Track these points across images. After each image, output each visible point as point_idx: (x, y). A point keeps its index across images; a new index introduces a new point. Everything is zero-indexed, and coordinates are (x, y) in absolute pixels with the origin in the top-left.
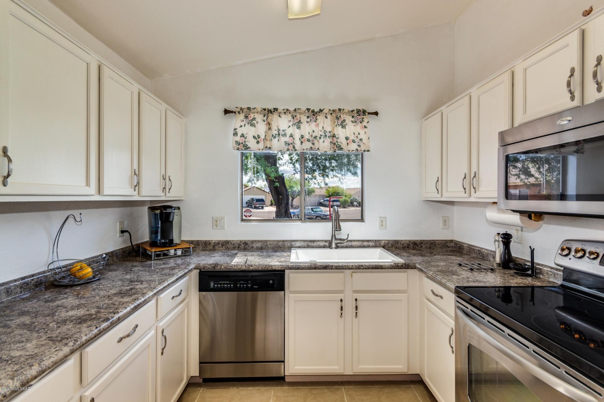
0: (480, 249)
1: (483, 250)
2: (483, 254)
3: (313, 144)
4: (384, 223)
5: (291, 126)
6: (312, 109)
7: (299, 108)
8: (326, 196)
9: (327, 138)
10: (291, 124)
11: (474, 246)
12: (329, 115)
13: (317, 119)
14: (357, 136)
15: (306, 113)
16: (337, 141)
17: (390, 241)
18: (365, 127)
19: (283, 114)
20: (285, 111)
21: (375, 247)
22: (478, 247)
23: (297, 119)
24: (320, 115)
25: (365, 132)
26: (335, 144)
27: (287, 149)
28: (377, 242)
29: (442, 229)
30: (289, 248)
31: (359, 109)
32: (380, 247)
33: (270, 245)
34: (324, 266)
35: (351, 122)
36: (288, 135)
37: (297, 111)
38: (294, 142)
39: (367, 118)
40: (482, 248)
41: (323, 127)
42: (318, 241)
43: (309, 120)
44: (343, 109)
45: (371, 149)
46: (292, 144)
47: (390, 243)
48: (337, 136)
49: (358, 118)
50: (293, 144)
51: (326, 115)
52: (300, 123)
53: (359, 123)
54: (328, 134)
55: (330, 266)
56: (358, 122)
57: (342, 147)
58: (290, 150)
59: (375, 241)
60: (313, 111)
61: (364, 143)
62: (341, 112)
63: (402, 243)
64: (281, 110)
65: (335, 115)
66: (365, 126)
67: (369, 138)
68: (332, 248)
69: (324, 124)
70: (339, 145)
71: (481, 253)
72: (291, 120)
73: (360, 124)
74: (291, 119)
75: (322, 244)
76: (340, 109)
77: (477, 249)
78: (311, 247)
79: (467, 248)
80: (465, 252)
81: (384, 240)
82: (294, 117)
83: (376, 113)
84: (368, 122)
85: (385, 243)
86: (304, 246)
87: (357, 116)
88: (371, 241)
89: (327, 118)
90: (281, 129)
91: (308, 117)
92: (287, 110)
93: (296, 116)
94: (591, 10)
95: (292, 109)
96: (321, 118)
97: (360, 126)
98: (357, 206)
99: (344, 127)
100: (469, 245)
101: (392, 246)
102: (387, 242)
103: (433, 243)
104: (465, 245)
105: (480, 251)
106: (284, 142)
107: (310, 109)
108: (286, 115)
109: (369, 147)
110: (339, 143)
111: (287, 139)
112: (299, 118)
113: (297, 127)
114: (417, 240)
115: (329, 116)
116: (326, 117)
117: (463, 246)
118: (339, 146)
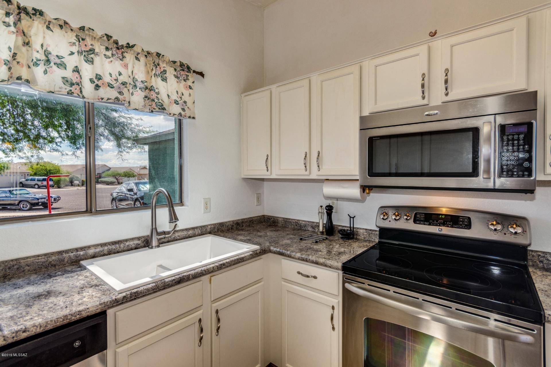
0: (297, 221)
1: (301, 222)
2: (301, 225)
3: (120, 93)
4: (208, 205)
5: (76, 54)
6: (114, 38)
7: (91, 28)
8: (29, 174)
9: (137, 89)
10: (75, 49)
11: (290, 219)
12: (143, 57)
13: (124, 57)
14: (180, 96)
15: (104, 40)
16: (157, 97)
17: (215, 224)
18: (190, 88)
19: (55, 26)
20: (62, 23)
21: (202, 234)
22: (294, 220)
23: (86, 45)
24: (129, 52)
25: (190, 94)
26: (153, 100)
27: (67, 90)
28: (203, 228)
29: (257, 205)
30: (72, 262)
31: (183, 62)
32: (206, 234)
33: (29, 266)
34: (177, 280)
35: (173, 76)
36: (70, 67)
37: (87, 32)
38: (81, 81)
39: (192, 77)
40: (298, 220)
41: (132, 71)
42: (126, 240)
43: (109, 53)
44: (163, 56)
45: (196, 117)
46: (78, 84)
47: (216, 227)
48: (157, 91)
49: (182, 74)
50: (80, 86)
51: (137, 55)
52: (93, 53)
53: (183, 81)
54: (139, 85)
55: (185, 278)
56: (180, 79)
57: (164, 106)
58: (75, 95)
59: (201, 227)
60: (116, 42)
61: (188, 107)
62: (160, 58)
63: (227, 225)
64: (51, 18)
65: (152, 60)
66: (189, 86)
67: (194, 103)
68: (152, 248)
69: (134, 67)
70: (160, 102)
71: (298, 224)
72: (74, 43)
73: (183, 83)
74: (75, 41)
75: (132, 244)
76: (158, 53)
77: (294, 221)
78: (115, 253)
79: (283, 221)
80: (280, 225)
81: (210, 225)
82: (81, 40)
83: (202, 74)
84: (193, 82)
85: (211, 228)
86: (102, 253)
87: (181, 70)
88: (197, 228)
89: (139, 61)
90: (54, 53)
91: (107, 49)
92: (66, 23)
93: (83, 40)
94: (435, 33)
95: (75, 25)
96: (129, 57)
97: (184, 85)
98: (78, 185)
99: (165, 80)
100: (284, 218)
101: (218, 230)
102: (213, 226)
103: (251, 221)
104: (280, 219)
105: (297, 223)
106: (61, 78)
107: (111, 37)
108: (63, 32)
109: (194, 113)
110: (160, 101)
111: (69, 73)
112: (90, 44)
113: (85, 58)
114: (239, 220)
115: (142, 59)
116: (137, 59)
117: (278, 220)
118: (160, 104)
